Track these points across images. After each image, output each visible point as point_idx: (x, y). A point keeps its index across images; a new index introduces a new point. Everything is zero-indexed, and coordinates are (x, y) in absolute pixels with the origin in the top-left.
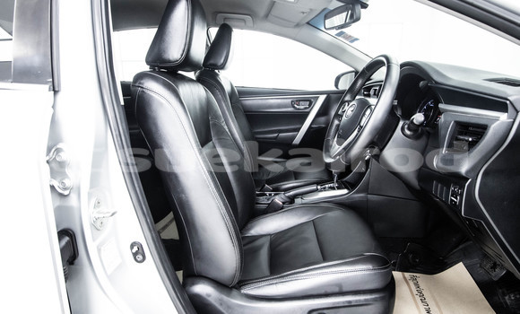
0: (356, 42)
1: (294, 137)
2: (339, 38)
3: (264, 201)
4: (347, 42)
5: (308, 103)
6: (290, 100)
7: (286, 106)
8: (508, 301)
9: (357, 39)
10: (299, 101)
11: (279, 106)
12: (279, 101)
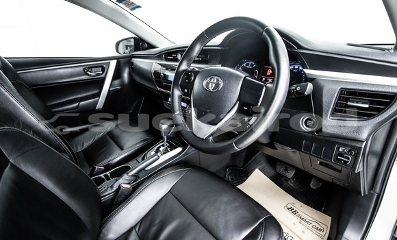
0: (137, 9)
1: (96, 103)
2: (120, 5)
3: (107, 191)
4: (128, 9)
5: (101, 69)
6: (81, 69)
7: (78, 75)
8: (292, 185)
9: (139, 7)
10: (90, 68)
11: (72, 75)
12: (69, 70)
